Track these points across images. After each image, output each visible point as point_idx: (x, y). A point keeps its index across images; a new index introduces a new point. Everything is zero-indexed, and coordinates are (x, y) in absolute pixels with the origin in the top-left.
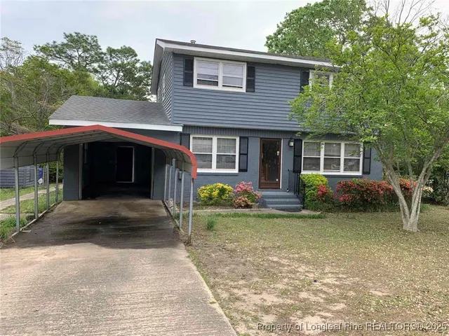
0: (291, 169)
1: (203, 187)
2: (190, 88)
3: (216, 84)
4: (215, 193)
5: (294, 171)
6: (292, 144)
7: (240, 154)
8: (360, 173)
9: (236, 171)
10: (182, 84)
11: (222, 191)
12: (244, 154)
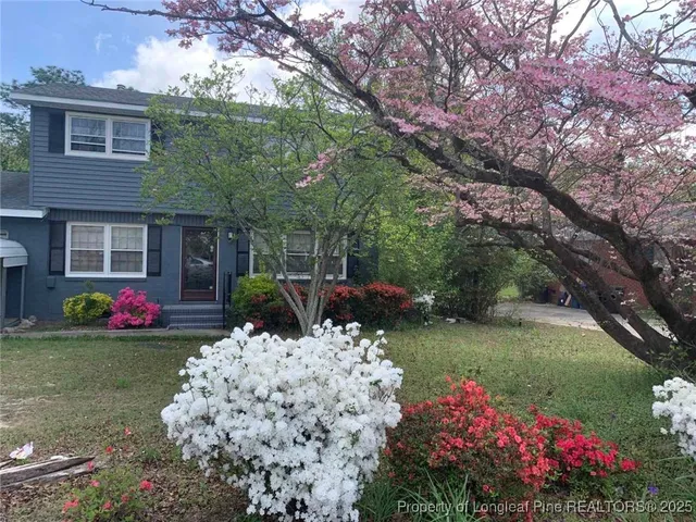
0: (232, 271)
2: (61, 155)
3: (102, 149)
4: (79, 307)
5: (238, 275)
6: (230, 235)
7: (148, 251)
8: (343, 277)
9: (143, 275)
10: (47, 149)
11: (90, 304)
12: (155, 250)
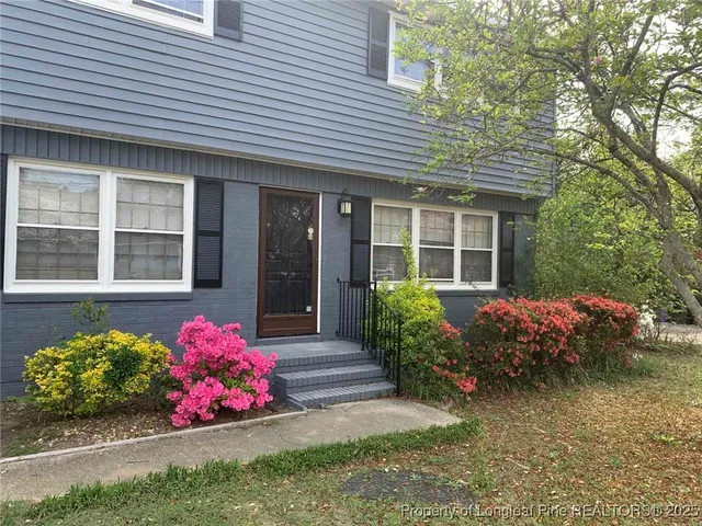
0: (345, 277)
1: (49, 352)
4: (93, 377)
5: (353, 284)
6: (347, 208)
7: (198, 233)
8: (493, 286)
9: (185, 285)
11: (125, 364)
12: (209, 233)
